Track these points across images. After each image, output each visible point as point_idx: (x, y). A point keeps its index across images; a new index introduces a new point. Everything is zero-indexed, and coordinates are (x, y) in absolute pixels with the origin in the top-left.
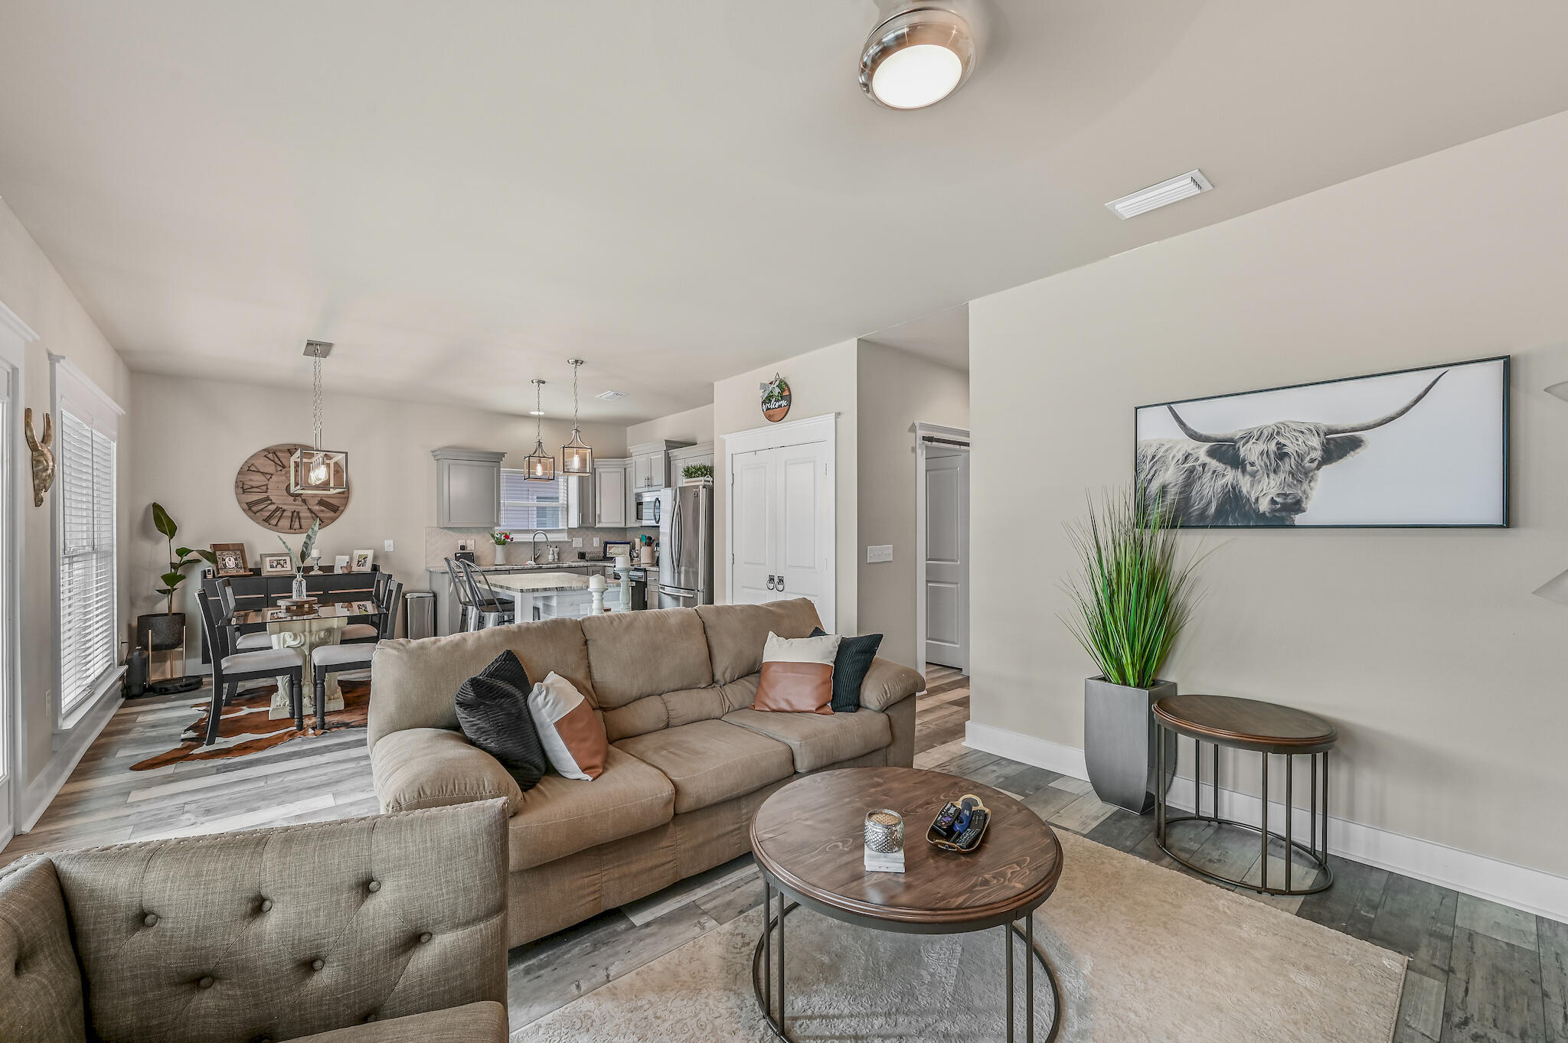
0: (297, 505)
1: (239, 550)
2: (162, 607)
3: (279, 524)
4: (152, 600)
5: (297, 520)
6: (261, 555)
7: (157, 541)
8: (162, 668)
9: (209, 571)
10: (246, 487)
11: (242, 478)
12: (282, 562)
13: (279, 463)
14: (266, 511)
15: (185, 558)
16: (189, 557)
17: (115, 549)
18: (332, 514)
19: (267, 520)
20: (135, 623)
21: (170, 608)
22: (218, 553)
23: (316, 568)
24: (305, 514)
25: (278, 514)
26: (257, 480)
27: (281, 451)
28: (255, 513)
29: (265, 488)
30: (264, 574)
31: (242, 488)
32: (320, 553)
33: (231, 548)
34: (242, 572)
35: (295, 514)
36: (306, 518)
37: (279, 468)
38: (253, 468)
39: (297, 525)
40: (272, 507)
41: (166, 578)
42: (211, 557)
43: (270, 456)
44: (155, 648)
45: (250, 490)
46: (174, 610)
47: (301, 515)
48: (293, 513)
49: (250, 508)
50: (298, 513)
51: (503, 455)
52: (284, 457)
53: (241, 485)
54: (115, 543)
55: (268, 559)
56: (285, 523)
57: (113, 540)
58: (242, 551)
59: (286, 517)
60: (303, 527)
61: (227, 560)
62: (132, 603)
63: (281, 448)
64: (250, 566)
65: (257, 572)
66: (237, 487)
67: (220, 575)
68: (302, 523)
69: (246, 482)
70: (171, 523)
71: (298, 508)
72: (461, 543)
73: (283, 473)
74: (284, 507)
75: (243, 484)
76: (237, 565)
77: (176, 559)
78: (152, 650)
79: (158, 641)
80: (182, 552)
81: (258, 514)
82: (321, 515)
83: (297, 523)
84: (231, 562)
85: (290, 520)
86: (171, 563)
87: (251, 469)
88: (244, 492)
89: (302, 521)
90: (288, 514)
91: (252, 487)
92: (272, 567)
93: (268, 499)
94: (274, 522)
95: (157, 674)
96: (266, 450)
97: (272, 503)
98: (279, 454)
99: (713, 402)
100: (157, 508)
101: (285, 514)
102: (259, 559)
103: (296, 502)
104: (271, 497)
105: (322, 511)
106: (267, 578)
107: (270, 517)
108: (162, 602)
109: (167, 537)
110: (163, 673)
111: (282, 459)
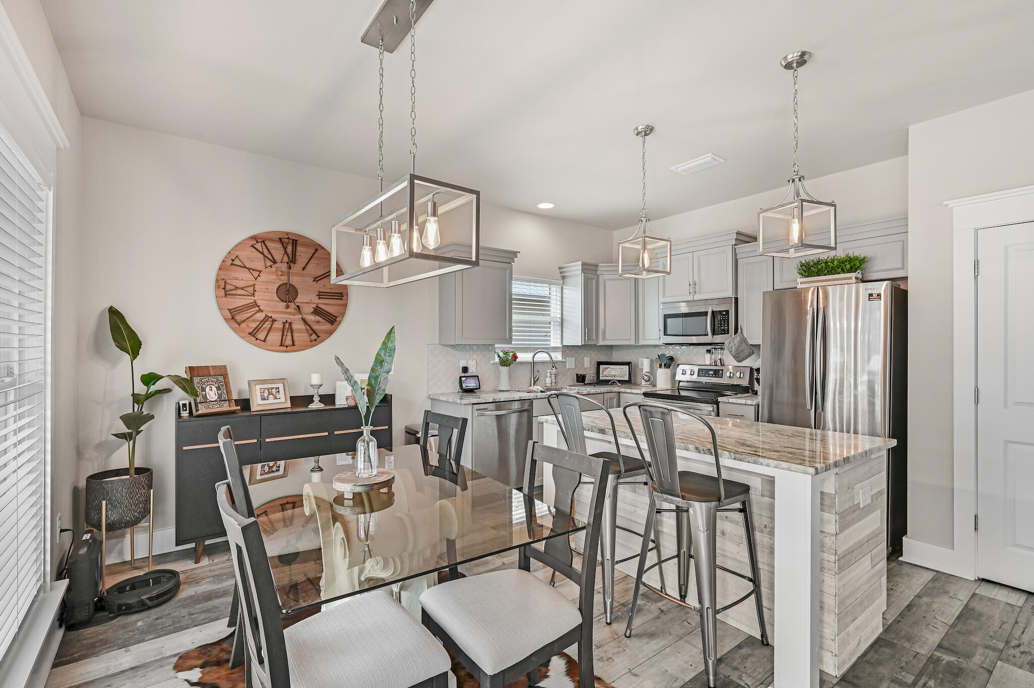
0: (290, 314)
1: (220, 374)
2: (120, 458)
3: (269, 338)
4: (106, 449)
5: (289, 334)
6: (249, 382)
7: (114, 363)
8: (119, 546)
9: (184, 405)
10: (228, 287)
11: (223, 275)
12: (274, 391)
13: (269, 256)
14: (251, 321)
15: (153, 388)
16: (159, 385)
17: (49, 380)
18: (328, 326)
19: (252, 334)
20: (82, 484)
21: (131, 461)
22: (196, 380)
23: (316, 399)
24: (298, 326)
25: (267, 325)
26: (243, 278)
27: (271, 240)
28: (239, 324)
29: (251, 289)
30: (254, 407)
31: (224, 288)
32: (322, 379)
33: (212, 373)
34: (226, 407)
35: (287, 325)
36: (300, 331)
37: (269, 263)
38: (237, 262)
39: (288, 341)
40: (260, 316)
41: (126, 419)
42: (186, 384)
43: (258, 246)
44: (111, 527)
45: (234, 292)
46: (138, 464)
47: (294, 327)
48: (284, 324)
49: (233, 317)
50: (290, 324)
51: (515, 254)
52: (275, 249)
53: (222, 284)
54: (49, 368)
55: (258, 387)
56: (275, 337)
57: (45, 363)
58: (225, 376)
59: (277, 329)
60: (296, 343)
61: (208, 389)
62: (79, 454)
63: (272, 236)
64: (235, 396)
65: (245, 404)
66: (218, 287)
67: (200, 412)
68: (295, 338)
69: (228, 281)
70: (133, 335)
71: (290, 318)
72: (463, 364)
73: (274, 269)
74: (274, 316)
75: (225, 283)
76: (220, 396)
77: (141, 389)
78: (106, 530)
79: (114, 517)
80: (149, 379)
81: (243, 325)
82: (315, 327)
83: (289, 337)
84: (212, 394)
85: (281, 334)
86: (133, 395)
87: (234, 263)
88: (226, 295)
89: (295, 335)
90: (278, 325)
91: (237, 288)
92: (263, 399)
93: (255, 304)
94: (262, 336)
95: (113, 555)
96: (254, 238)
97: (260, 311)
98: (269, 244)
99: (905, 152)
100: (114, 313)
101: (276, 325)
102: (245, 386)
103: (288, 310)
104: (259, 302)
105: (318, 322)
106: (261, 415)
107: (257, 329)
108: (120, 450)
109: (127, 357)
110: (121, 553)
111: (272, 251)
